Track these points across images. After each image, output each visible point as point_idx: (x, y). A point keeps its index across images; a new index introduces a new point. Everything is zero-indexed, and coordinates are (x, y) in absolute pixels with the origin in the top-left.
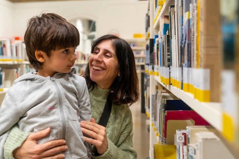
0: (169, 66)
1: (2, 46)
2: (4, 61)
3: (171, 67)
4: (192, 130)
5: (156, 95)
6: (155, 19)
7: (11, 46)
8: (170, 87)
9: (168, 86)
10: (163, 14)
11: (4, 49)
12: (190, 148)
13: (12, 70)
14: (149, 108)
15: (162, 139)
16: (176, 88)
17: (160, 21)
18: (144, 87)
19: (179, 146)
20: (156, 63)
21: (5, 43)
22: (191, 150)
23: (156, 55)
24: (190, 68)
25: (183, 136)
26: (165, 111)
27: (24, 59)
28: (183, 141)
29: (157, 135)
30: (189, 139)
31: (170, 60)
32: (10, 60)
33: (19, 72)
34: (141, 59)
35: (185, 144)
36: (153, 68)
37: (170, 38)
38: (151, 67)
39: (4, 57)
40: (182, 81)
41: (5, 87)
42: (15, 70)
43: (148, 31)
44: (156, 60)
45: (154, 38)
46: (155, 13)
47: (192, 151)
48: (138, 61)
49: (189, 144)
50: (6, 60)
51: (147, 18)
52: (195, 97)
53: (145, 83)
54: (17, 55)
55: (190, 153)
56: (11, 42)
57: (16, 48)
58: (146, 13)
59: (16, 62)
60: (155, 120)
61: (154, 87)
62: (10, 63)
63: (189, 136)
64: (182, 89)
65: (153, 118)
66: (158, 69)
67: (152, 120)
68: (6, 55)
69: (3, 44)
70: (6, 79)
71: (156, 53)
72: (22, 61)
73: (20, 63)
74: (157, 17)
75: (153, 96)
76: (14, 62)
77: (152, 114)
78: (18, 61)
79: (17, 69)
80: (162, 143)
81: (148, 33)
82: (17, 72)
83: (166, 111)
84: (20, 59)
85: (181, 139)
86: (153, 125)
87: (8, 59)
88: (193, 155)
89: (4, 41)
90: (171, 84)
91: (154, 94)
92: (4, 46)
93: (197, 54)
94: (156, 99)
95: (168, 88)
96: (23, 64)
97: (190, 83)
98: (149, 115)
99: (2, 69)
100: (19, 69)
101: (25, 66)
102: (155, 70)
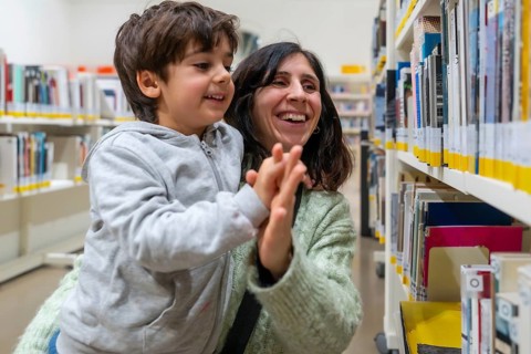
0: (440, 125)
1: (48, 83)
2: (52, 117)
3: (445, 126)
4: (504, 263)
5: (403, 193)
6: (399, 24)
7: (69, 84)
8: (441, 172)
9: (436, 169)
10: (421, 12)
11: (53, 90)
12: (501, 303)
13: (70, 139)
14: (383, 223)
15: (419, 289)
16: (460, 172)
17: (415, 28)
18: (369, 179)
19: (470, 301)
20: (402, 122)
21: (55, 77)
22: (504, 306)
23: (402, 105)
24: (498, 125)
25: (480, 278)
26: (425, 226)
27: (98, 115)
28: (481, 288)
29: (405, 282)
30: (496, 282)
31: (442, 112)
32: (66, 116)
33: (86, 144)
34: (358, 121)
35: (486, 294)
36: (394, 135)
37: (443, 62)
38: (388, 132)
39: (53, 110)
40: (478, 154)
41: (53, 178)
42: (78, 139)
43: (381, 54)
44: (402, 116)
45: (396, 68)
46: (398, 13)
47: (505, 310)
48: (352, 125)
49: (498, 295)
50: (58, 116)
51: (378, 26)
52: (517, 186)
53: (370, 171)
54: (82, 104)
55: (501, 314)
56: (69, 75)
57: (81, 88)
58: (375, 15)
59: (80, 122)
60: (400, 248)
61: (397, 178)
62: (67, 122)
63: (498, 277)
64: (477, 172)
65: (395, 245)
66: (406, 136)
67: (392, 250)
68: (58, 103)
69: (49, 79)
70: (57, 159)
71: (402, 100)
72: (94, 119)
73: (89, 123)
74: (405, 21)
75: (394, 195)
76: (75, 120)
77: (392, 236)
78: (84, 118)
79: (82, 136)
80: (418, 299)
81: (380, 59)
82: (82, 144)
83: (427, 228)
84: (90, 115)
85: (475, 283)
86: (393, 261)
87: (62, 113)
88: (509, 318)
89: (53, 72)
90: (447, 165)
91: (397, 191)
92: (53, 83)
93: (521, 88)
94: (402, 202)
95: (435, 174)
96: (97, 126)
97: (500, 159)
98: (384, 238)
99: (48, 135)
100: (88, 137)
101: (100, 129)
102: (400, 139)
